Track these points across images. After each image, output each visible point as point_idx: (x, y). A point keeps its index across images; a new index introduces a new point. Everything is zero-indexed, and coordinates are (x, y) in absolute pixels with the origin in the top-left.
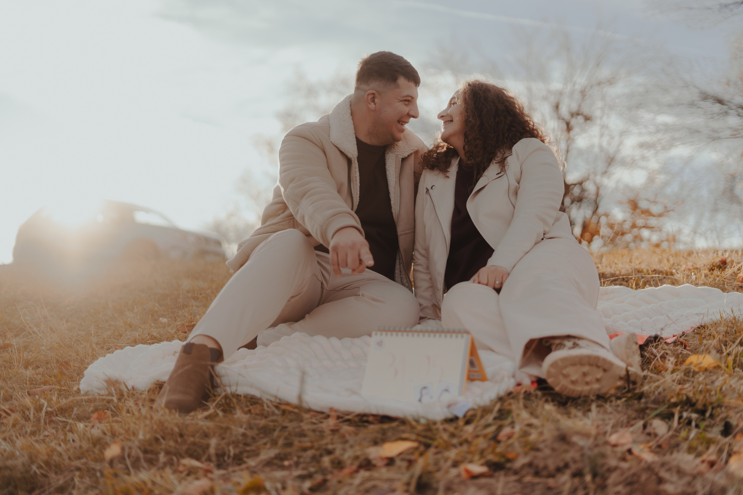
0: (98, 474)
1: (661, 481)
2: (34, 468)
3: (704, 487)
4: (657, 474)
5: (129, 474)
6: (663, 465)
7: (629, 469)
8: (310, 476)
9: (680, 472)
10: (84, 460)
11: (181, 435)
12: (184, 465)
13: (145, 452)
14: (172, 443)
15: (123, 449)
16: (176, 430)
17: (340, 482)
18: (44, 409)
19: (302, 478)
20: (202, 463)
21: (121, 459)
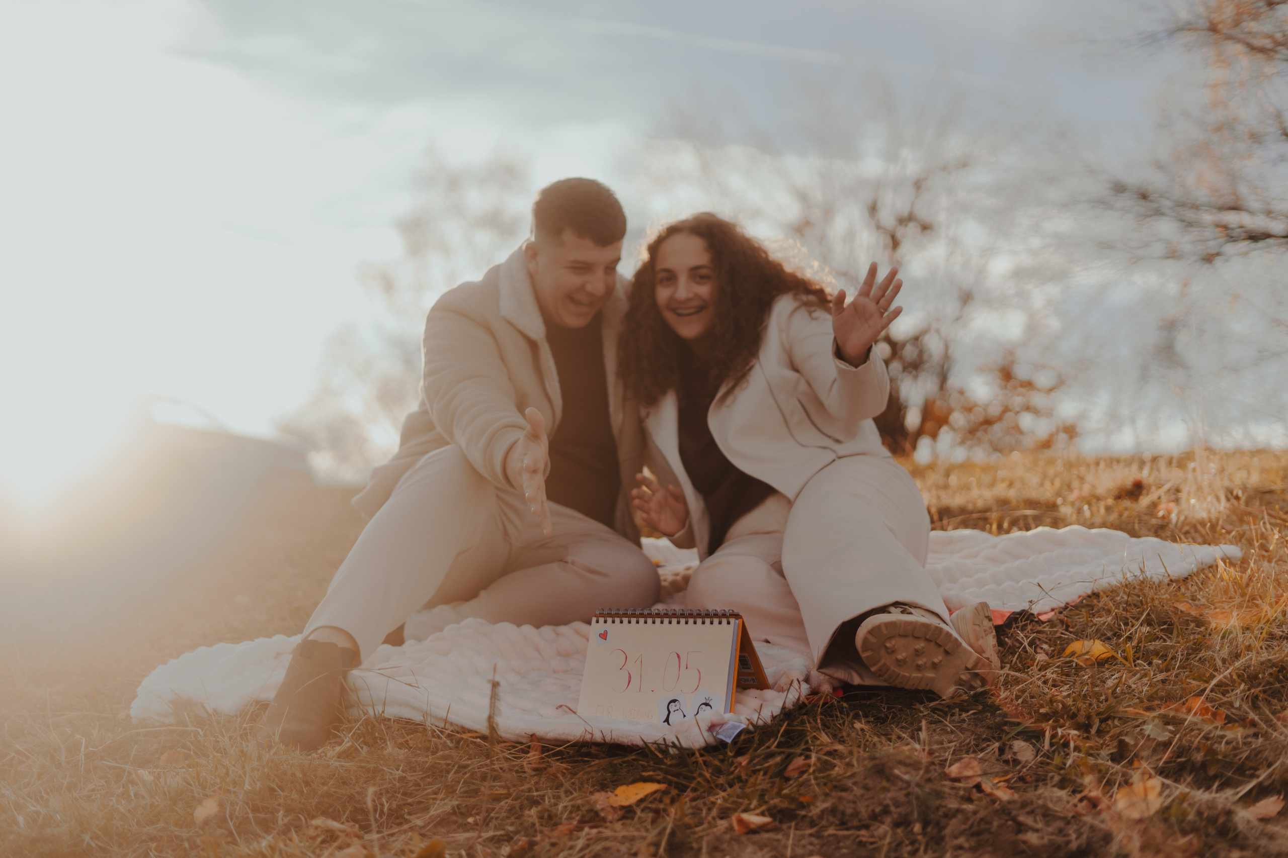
0: (186, 845)
1: (1021, 828)
2: (87, 838)
3: (1079, 835)
4: (1014, 819)
5: (235, 843)
6: (1024, 805)
7: (975, 813)
8: (508, 838)
9: (1048, 815)
10: (161, 825)
11: (307, 784)
12: (317, 828)
13: (255, 809)
14: (295, 795)
15: (221, 805)
16: (299, 775)
17: (553, 845)
18: (83, 749)
19: (497, 841)
20: (343, 823)
21: (221, 820)
